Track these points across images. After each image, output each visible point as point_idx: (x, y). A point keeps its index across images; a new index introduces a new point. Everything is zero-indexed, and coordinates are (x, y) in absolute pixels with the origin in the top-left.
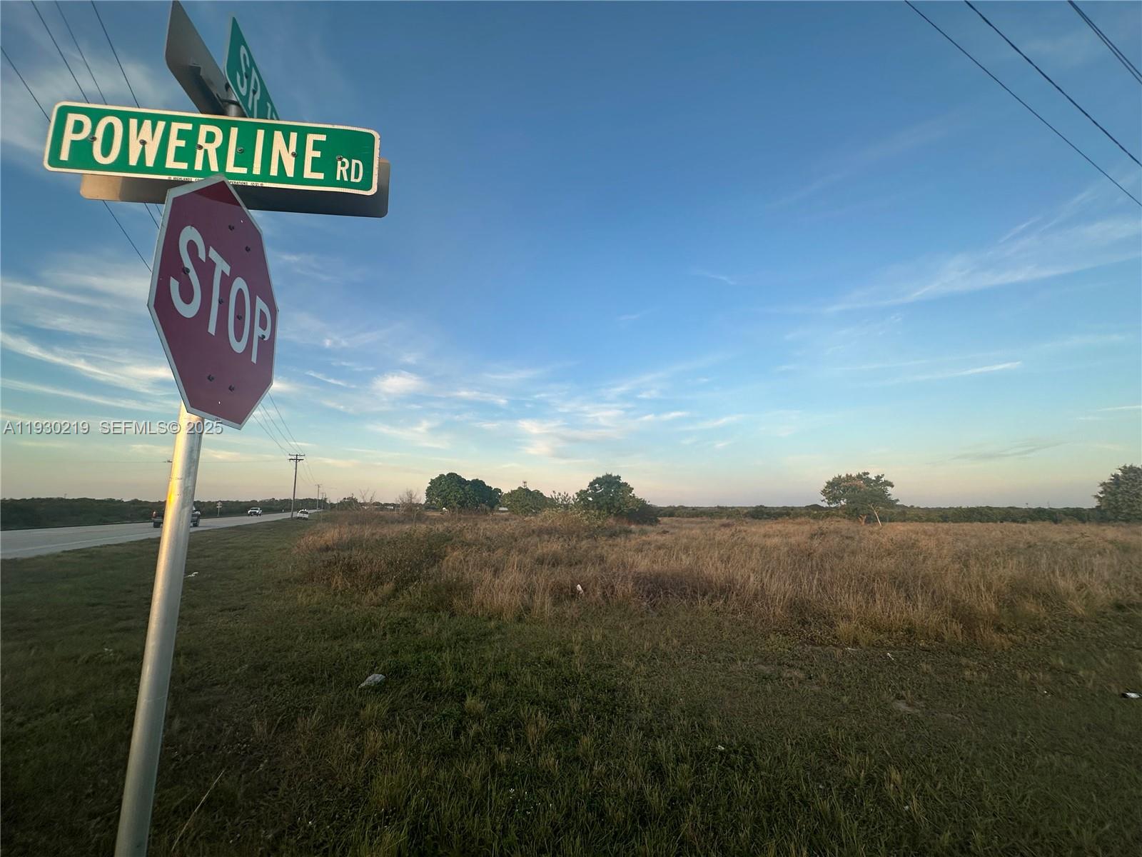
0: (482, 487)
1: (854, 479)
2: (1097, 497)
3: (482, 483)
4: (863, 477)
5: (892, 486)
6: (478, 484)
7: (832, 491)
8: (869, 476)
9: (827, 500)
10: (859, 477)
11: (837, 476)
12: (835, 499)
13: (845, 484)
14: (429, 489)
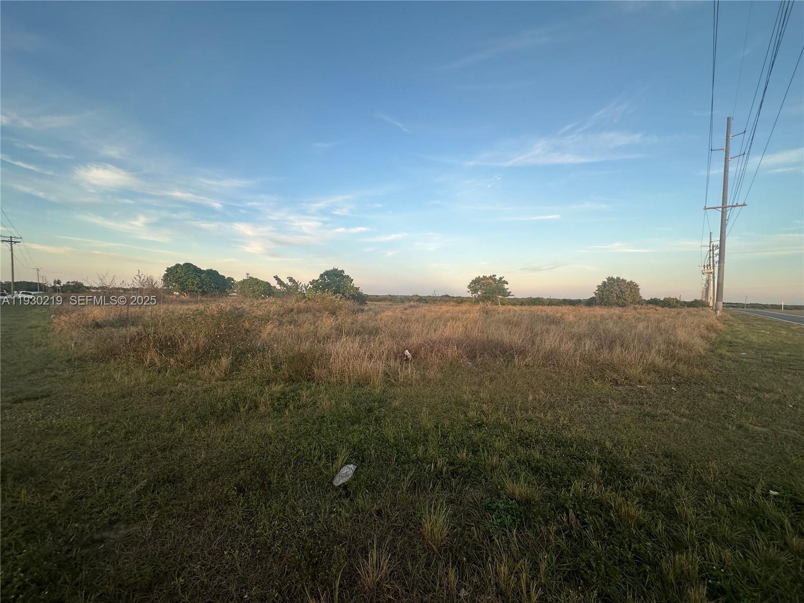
0: (216, 276)
1: (488, 279)
2: (595, 293)
3: (216, 273)
4: (492, 278)
5: (507, 284)
6: (212, 274)
7: (474, 286)
8: (496, 277)
9: (471, 292)
10: (490, 277)
11: (478, 277)
12: (475, 291)
13: (483, 281)
14: (166, 276)
